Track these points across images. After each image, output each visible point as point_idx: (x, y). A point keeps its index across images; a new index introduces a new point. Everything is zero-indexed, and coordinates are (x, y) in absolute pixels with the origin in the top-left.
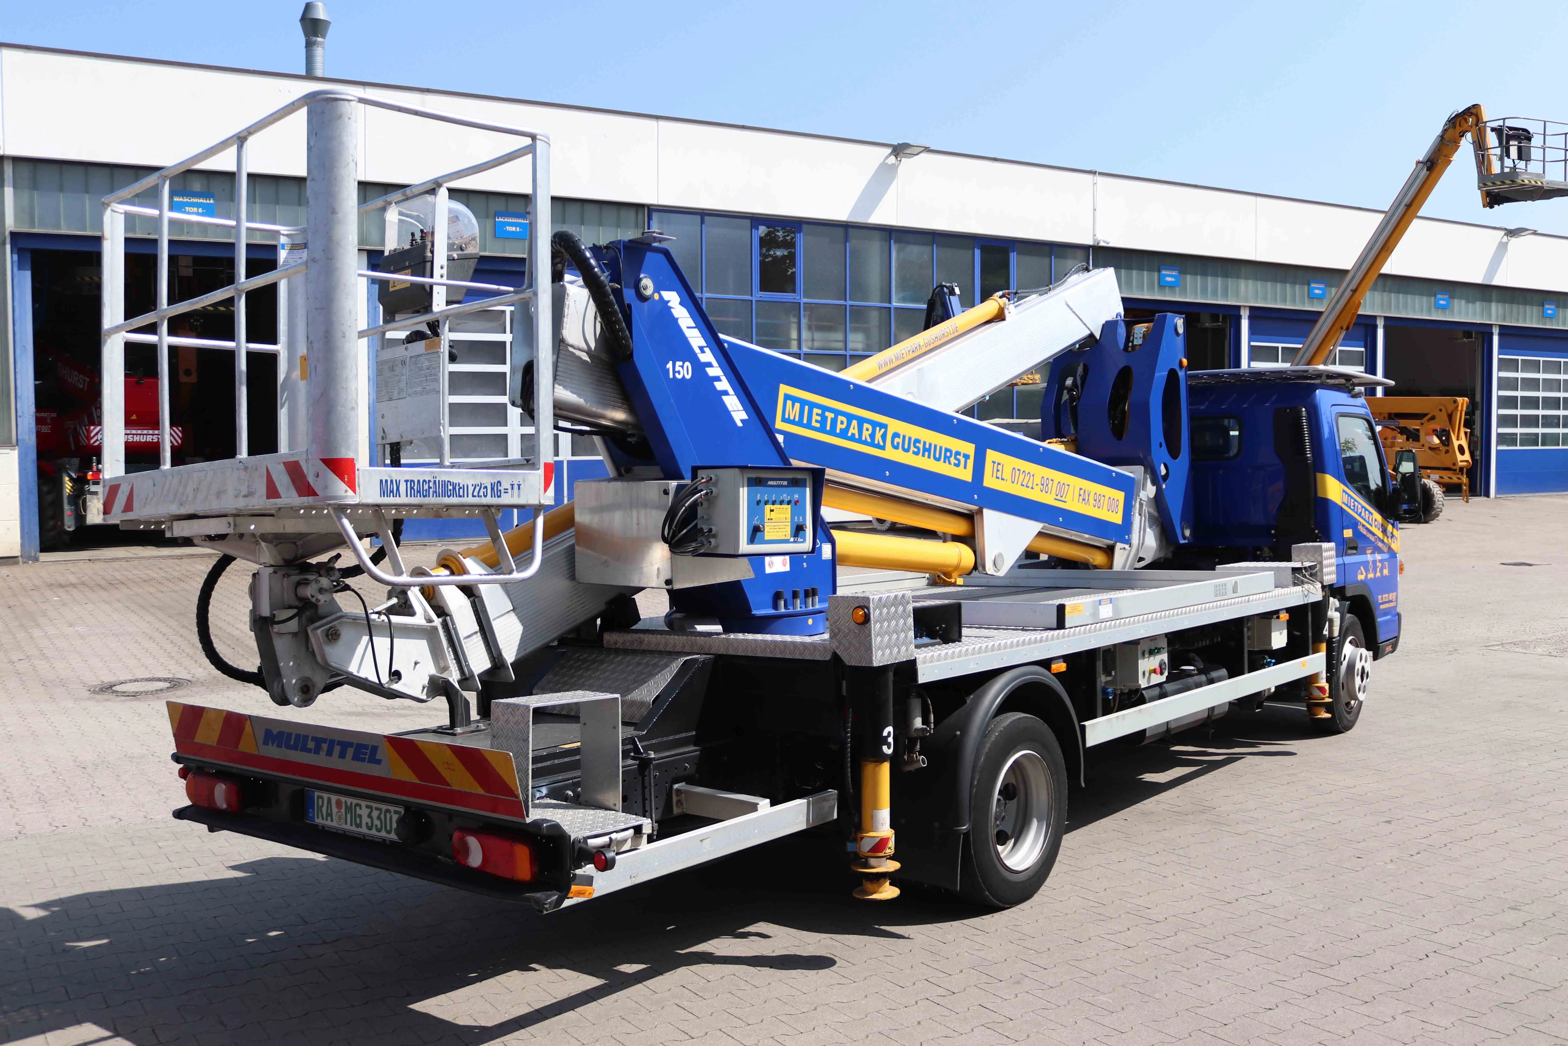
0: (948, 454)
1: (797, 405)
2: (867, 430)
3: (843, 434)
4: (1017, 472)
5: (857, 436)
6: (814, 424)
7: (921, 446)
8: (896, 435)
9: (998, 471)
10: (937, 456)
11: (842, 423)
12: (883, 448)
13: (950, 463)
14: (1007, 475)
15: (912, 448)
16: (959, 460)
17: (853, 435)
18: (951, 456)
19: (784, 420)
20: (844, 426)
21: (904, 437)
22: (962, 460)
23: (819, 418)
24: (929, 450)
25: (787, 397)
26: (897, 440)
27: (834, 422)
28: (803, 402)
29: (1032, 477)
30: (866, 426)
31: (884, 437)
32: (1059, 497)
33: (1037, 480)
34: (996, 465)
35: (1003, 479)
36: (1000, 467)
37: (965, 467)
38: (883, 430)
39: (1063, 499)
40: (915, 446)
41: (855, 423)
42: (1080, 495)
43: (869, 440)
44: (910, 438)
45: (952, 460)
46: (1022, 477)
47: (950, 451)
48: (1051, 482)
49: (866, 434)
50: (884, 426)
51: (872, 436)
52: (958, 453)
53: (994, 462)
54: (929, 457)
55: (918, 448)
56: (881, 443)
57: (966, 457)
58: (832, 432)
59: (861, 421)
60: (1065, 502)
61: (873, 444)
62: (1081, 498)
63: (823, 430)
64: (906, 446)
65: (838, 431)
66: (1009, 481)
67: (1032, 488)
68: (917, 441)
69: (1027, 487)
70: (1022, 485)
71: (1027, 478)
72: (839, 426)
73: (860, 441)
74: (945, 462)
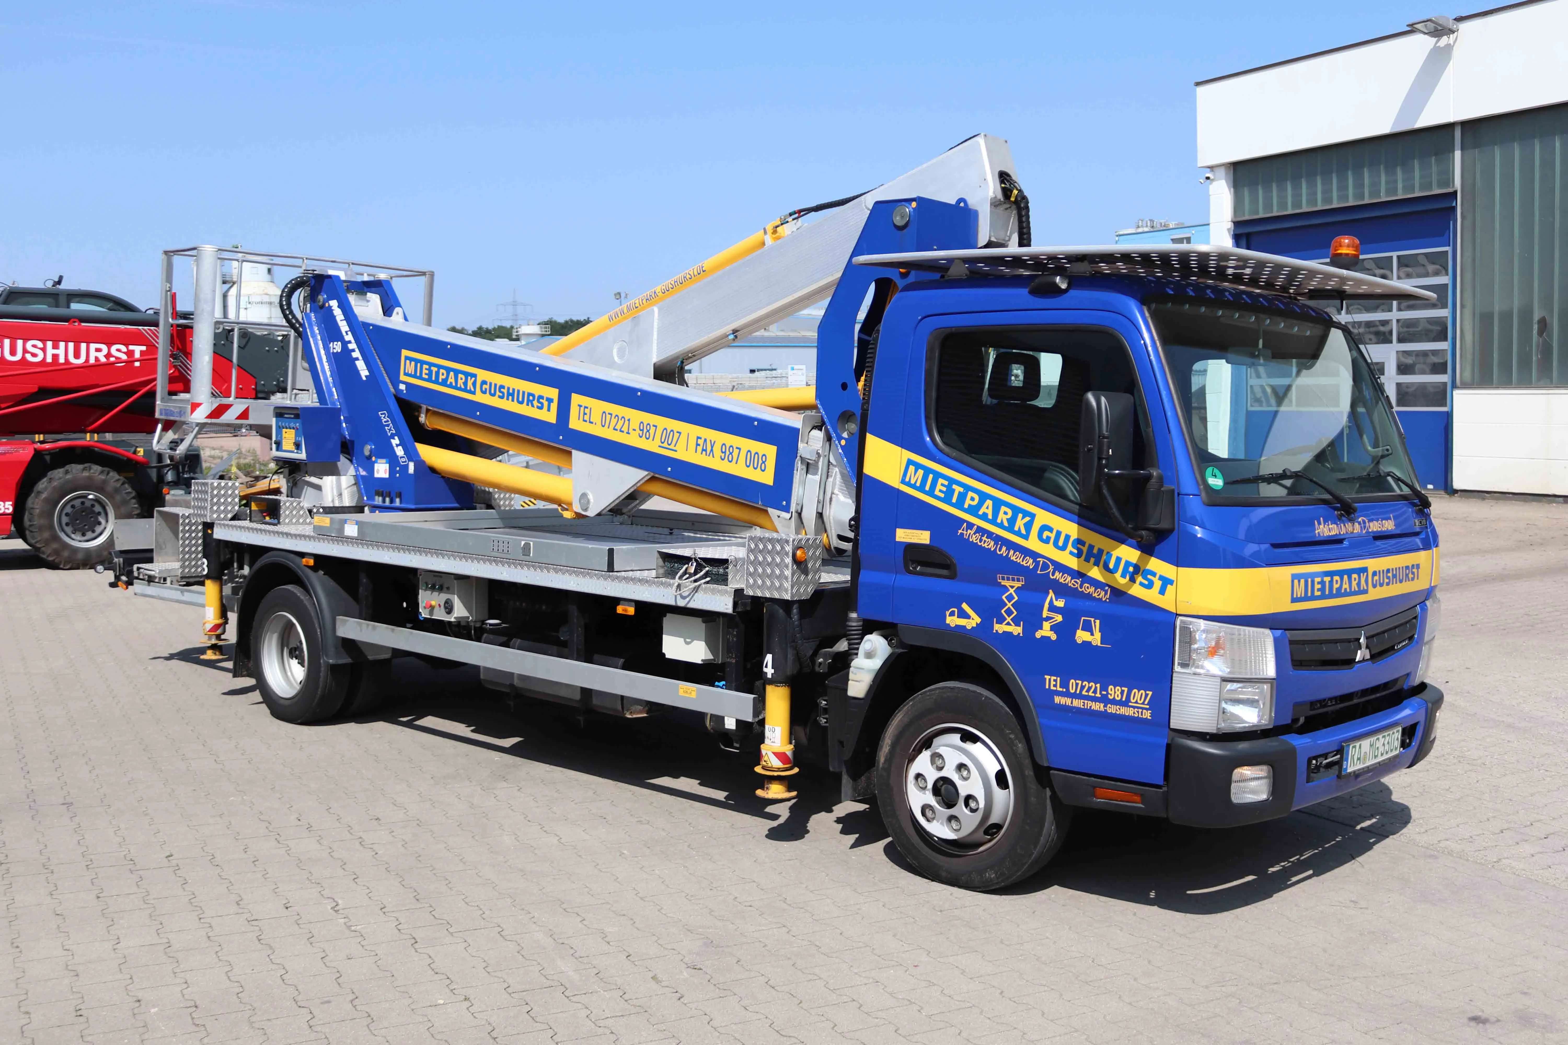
0: (531, 398)
1: (413, 363)
2: (461, 379)
3: (444, 383)
4: (608, 417)
5: (454, 384)
6: (424, 376)
7: (505, 391)
8: (484, 382)
9: (585, 414)
10: (520, 399)
11: (443, 374)
12: (474, 393)
13: (533, 406)
14: (596, 417)
15: (498, 393)
16: (542, 404)
17: (451, 383)
18: (534, 399)
19: (406, 374)
20: (444, 377)
21: (491, 384)
22: (546, 403)
23: (427, 372)
24: (512, 394)
25: (407, 358)
26: (484, 386)
27: (437, 373)
28: (417, 361)
29: (627, 422)
30: (460, 376)
31: (474, 384)
32: (665, 445)
33: (635, 424)
34: (582, 409)
35: (592, 423)
36: (587, 411)
37: (549, 410)
38: (473, 379)
39: (671, 447)
40: (500, 392)
41: (452, 374)
42: (698, 445)
43: (463, 387)
44: (496, 385)
45: (535, 403)
46: (614, 421)
47: (533, 395)
48: (653, 429)
49: (460, 383)
50: (475, 376)
51: (465, 383)
52: (541, 397)
53: (580, 406)
54: (513, 400)
55: (503, 393)
56: (473, 390)
57: (550, 401)
58: (436, 382)
59: (457, 372)
60: (676, 451)
61: (465, 390)
62: (700, 449)
63: (429, 380)
64: (493, 392)
65: (440, 381)
66: (599, 423)
67: (628, 433)
68: (502, 387)
69: (621, 431)
70: (614, 429)
71: (621, 423)
72: (441, 377)
73: (456, 388)
74: (528, 405)
